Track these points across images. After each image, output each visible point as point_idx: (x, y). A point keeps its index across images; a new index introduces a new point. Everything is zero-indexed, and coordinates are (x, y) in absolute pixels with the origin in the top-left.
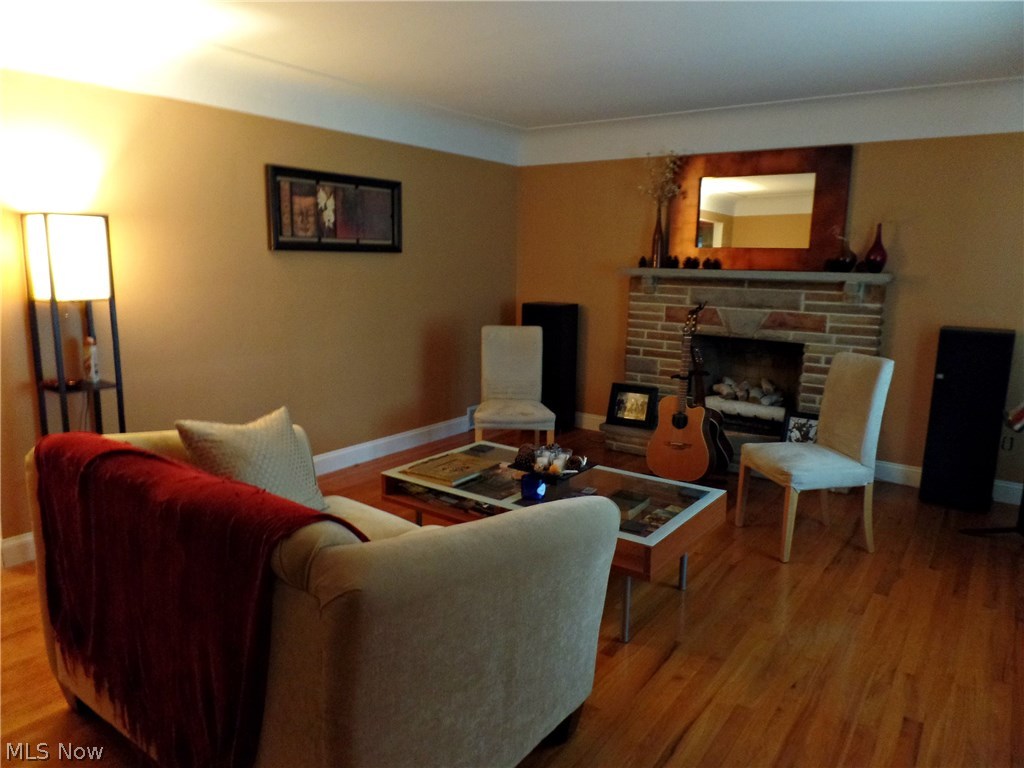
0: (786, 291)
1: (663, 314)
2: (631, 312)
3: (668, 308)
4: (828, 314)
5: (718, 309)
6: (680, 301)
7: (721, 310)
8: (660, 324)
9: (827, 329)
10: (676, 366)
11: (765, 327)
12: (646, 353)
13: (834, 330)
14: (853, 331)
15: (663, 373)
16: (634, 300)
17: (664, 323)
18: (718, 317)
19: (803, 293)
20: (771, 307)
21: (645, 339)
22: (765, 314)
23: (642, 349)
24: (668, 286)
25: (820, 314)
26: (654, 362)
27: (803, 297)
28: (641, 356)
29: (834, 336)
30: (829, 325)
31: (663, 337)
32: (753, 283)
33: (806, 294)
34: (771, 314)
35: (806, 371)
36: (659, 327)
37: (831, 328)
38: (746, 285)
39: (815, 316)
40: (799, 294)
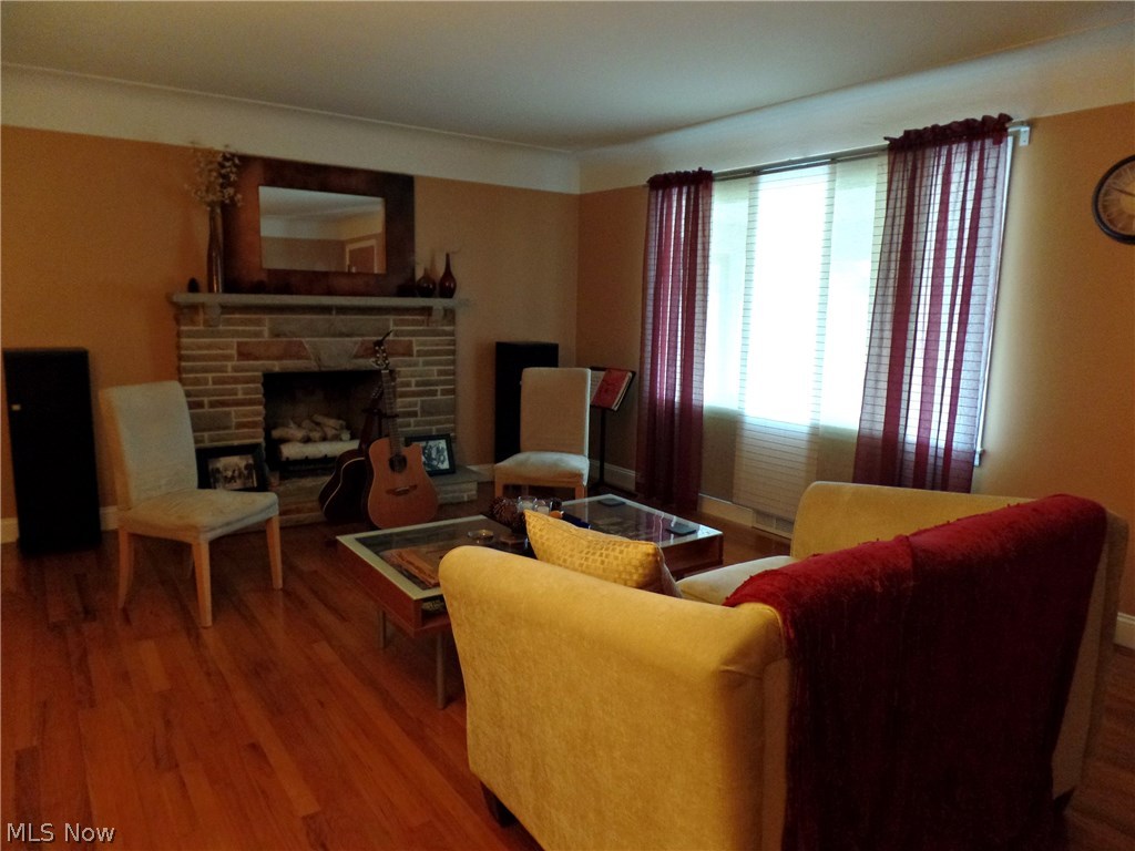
0: (373, 317)
1: (234, 352)
2: (183, 352)
3: (239, 344)
4: (414, 339)
5: (303, 340)
6: (258, 334)
7: (307, 342)
8: (229, 364)
9: (415, 353)
10: (258, 414)
11: (356, 357)
12: (212, 404)
13: (420, 353)
14: (436, 353)
15: (241, 425)
16: (189, 337)
17: (235, 363)
18: (305, 349)
19: (391, 318)
20: (362, 335)
21: (210, 386)
22: (356, 343)
23: (206, 400)
24: (237, 316)
25: (407, 339)
26: (228, 414)
27: (391, 323)
28: (206, 409)
29: (421, 359)
30: (415, 349)
31: (236, 381)
32: (342, 310)
33: (394, 320)
34: (363, 343)
35: (401, 397)
36: (229, 369)
37: (418, 351)
38: (334, 312)
39: (405, 341)
40: (388, 320)
